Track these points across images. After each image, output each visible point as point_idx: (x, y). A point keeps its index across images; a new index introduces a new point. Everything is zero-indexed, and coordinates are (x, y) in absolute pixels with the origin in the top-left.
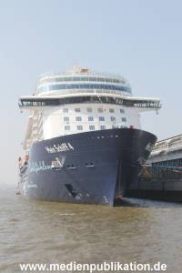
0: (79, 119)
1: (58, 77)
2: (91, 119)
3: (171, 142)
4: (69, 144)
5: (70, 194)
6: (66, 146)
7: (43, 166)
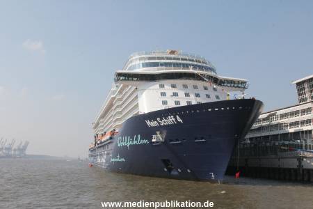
0: (175, 94)
1: (150, 56)
3: (269, 116)
4: (177, 116)
5: (166, 170)
6: (174, 119)
7: (139, 141)
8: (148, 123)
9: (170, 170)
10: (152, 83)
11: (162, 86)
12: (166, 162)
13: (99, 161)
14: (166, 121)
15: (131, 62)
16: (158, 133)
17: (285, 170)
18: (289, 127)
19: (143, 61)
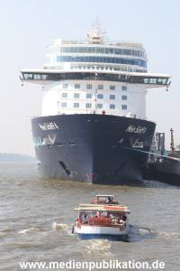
0: (77, 96)
2: (89, 96)
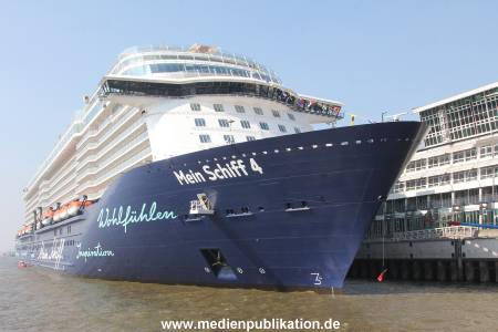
4: (252, 160)
5: (207, 270)
6: (242, 167)
7: (153, 214)
8: (180, 176)
9: (216, 270)
10: (177, 101)
11: (196, 108)
12: (210, 256)
13: (44, 255)
14: (223, 170)
15: (126, 63)
16: (200, 196)
17: (422, 262)
18: (405, 188)
19: (152, 62)
